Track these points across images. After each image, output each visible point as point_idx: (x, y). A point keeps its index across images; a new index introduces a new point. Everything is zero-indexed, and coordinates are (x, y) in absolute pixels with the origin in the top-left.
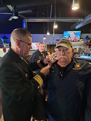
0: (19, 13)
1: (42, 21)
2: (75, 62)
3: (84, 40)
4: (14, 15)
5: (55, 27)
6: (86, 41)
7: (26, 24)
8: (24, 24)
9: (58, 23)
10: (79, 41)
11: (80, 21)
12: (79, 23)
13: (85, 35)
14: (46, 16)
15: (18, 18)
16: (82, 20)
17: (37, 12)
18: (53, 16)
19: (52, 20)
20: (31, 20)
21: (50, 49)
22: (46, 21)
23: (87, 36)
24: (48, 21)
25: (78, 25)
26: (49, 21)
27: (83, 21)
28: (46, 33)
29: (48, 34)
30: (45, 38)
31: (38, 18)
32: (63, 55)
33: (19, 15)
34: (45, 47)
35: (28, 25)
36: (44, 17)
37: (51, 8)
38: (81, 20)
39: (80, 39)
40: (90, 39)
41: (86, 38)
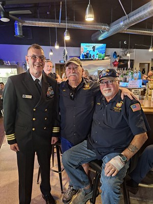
0: (10, 12)
1: (46, 26)
2: (85, 82)
3: (110, 58)
4: (2, 16)
5: (67, 38)
6: (113, 60)
7: (20, 30)
8: (18, 28)
9: (72, 31)
10: (103, 59)
11: (105, 29)
12: (103, 32)
13: (111, 51)
14: (52, 18)
15: (9, 20)
16: (107, 27)
17: (38, 11)
18: (63, 19)
19: (62, 25)
20: (29, 23)
21: (61, 71)
22: (53, 26)
23: (115, 52)
24: (56, 26)
25: (101, 34)
26: (58, 27)
27: (109, 29)
28: (53, 45)
29: (57, 47)
30: (51, 54)
31: (40, 21)
32: (73, 73)
33: (10, 16)
34: (53, 67)
35: (23, 30)
37: (61, 6)
38: (105, 27)
39: (106, 56)
40: (118, 56)
41: (114, 55)
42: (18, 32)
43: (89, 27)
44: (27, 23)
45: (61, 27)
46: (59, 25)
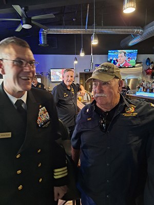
0: (33, 18)
1: (71, 33)
3: (142, 65)
4: (24, 22)
5: (95, 42)
6: (146, 67)
7: (44, 38)
8: (42, 37)
9: (99, 36)
10: (134, 67)
11: (137, 32)
12: (135, 36)
13: (144, 57)
14: (78, 24)
15: (31, 27)
16: (141, 30)
17: (63, 18)
18: (90, 25)
19: (89, 31)
20: (54, 31)
21: (85, 80)
22: (79, 32)
23: (148, 59)
24: (82, 33)
25: (132, 39)
26: (85, 33)
27: (142, 33)
28: (78, 54)
29: (82, 54)
30: (76, 62)
33: (32, 22)
35: (47, 39)
36: (76, 26)
37: (88, 10)
38: (139, 30)
39: (137, 63)
40: (152, 63)
41: (147, 62)
42: (42, 41)
43: (119, 31)
44: (51, 31)
45: (88, 33)
46: (86, 31)
